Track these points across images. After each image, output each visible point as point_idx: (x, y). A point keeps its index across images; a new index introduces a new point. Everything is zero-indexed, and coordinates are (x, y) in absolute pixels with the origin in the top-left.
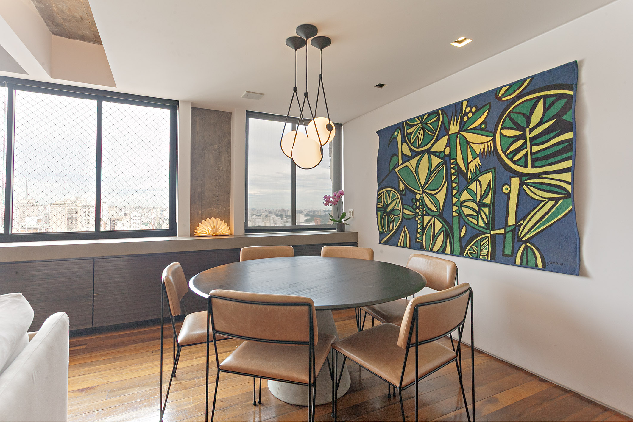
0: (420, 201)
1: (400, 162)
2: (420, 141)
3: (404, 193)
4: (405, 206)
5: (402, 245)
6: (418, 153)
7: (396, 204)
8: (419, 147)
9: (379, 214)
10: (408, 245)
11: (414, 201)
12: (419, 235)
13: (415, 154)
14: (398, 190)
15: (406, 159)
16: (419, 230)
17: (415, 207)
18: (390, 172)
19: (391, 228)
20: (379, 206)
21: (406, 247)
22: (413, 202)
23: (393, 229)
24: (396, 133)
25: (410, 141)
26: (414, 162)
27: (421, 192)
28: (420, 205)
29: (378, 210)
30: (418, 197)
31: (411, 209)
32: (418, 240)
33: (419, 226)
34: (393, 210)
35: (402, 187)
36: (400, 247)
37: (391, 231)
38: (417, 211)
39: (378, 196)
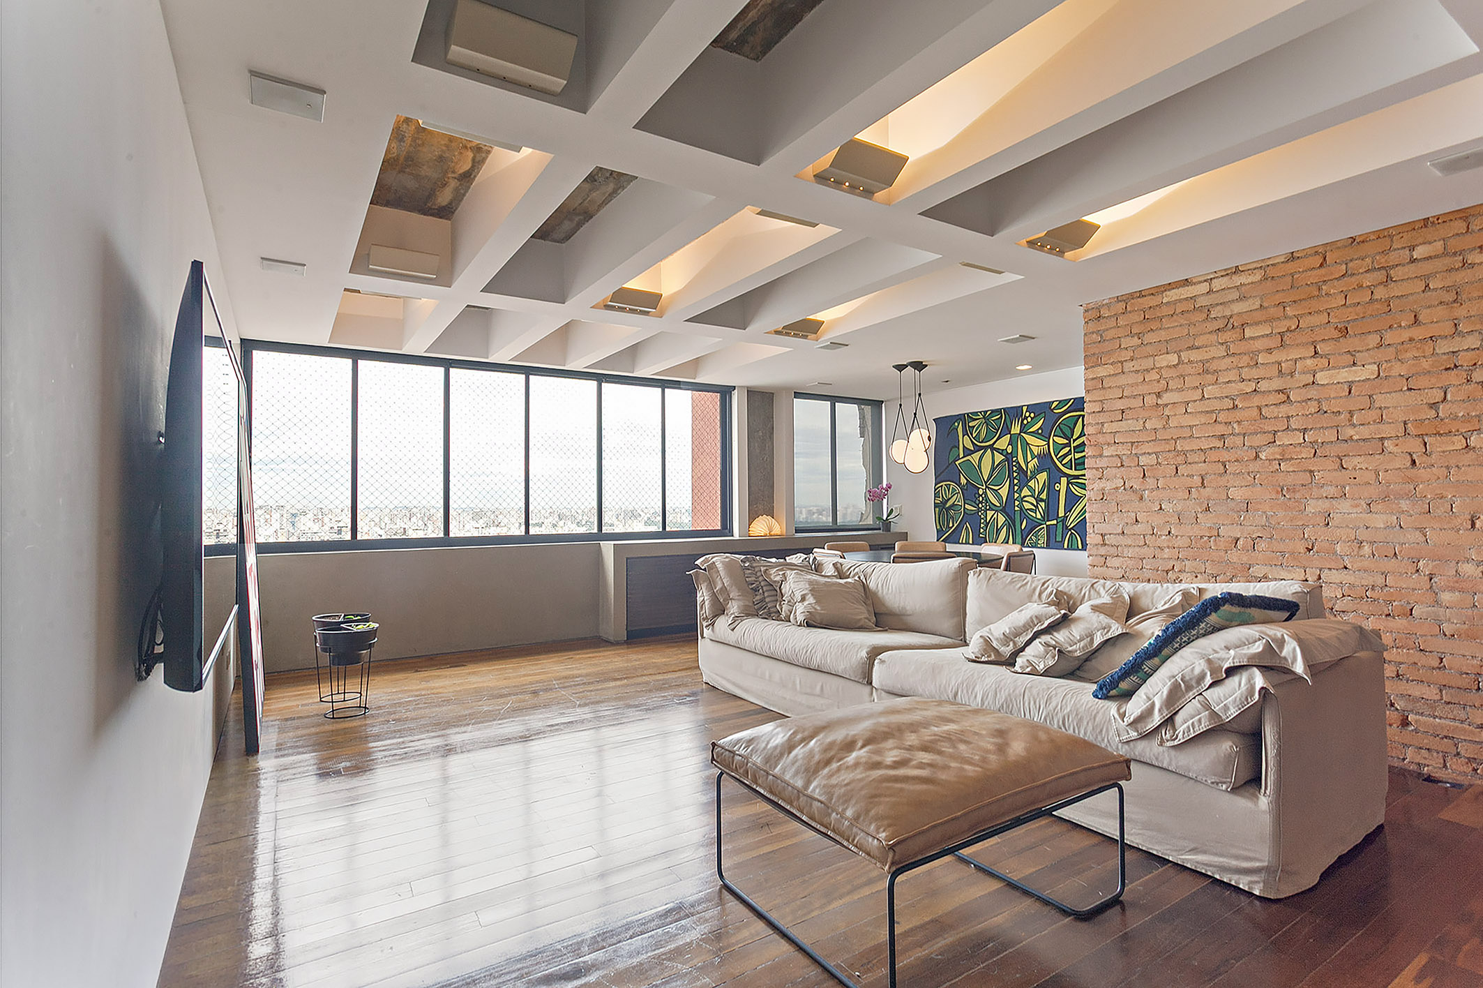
0: (983, 496)
1: (961, 456)
2: (983, 435)
3: (965, 488)
4: (966, 502)
5: (964, 542)
6: (981, 448)
7: (957, 499)
8: (982, 442)
9: (937, 509)
10: (971, 542)
11: (977, 496)
12: (982, 530)
13: (979, 449)
14: (959, 484)
15: (968, 452)
16: (982, 525)
17: (977, 502)
18: (949, 464)
19: (951, 525)
20: (936, 501)
21: (969, 544)
22: (975, 497)
23: (953, 526)
24: (956, 424)
25: (972, 435)
26: (976, 456)
27: (984, 488)
28: (983, 500)
29: (936, 505)
30: (981, 492)
31: (974, 504)
32: (981, 535)
33: (982, 521)
34: (953, 505)
35: (963, 481)
36: (962, 543)
37: (951, 528)
38: (980, 506)
39: (935, 490)
